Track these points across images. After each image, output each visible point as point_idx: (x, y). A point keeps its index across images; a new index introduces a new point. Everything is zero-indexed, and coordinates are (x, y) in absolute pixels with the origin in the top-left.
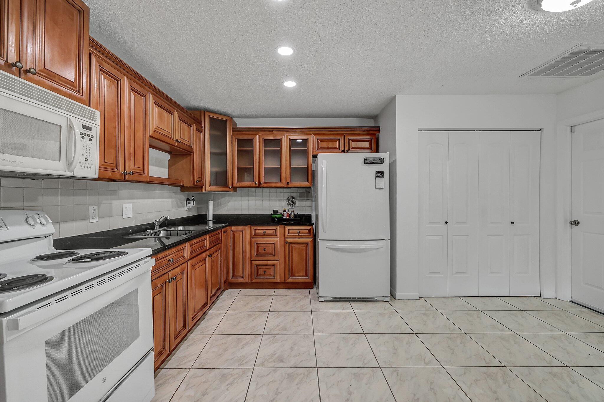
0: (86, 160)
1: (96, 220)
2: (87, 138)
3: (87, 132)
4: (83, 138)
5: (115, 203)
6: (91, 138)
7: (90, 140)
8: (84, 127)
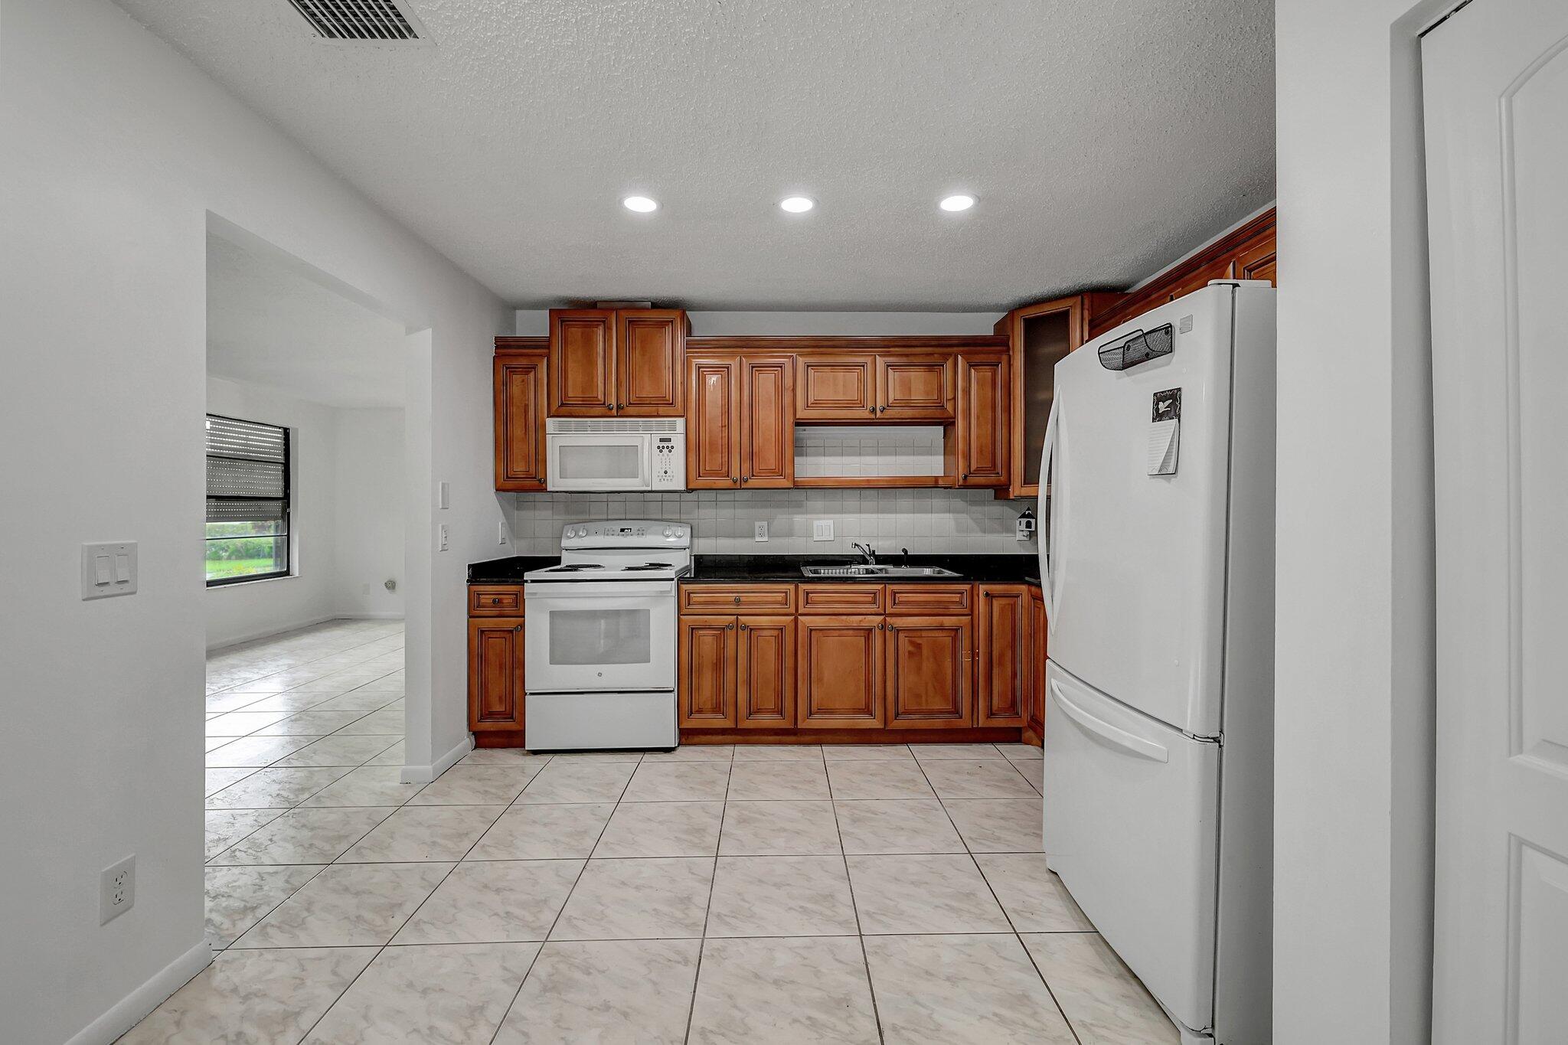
0: (666, 472)
1: (766, 539)
2: (665, 451)
3: (665, 444)
4: (661, 451)
5: (799, 519)
6: (671, 449)
7: (670, 451)
8: (661, 440)
